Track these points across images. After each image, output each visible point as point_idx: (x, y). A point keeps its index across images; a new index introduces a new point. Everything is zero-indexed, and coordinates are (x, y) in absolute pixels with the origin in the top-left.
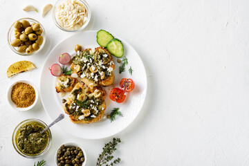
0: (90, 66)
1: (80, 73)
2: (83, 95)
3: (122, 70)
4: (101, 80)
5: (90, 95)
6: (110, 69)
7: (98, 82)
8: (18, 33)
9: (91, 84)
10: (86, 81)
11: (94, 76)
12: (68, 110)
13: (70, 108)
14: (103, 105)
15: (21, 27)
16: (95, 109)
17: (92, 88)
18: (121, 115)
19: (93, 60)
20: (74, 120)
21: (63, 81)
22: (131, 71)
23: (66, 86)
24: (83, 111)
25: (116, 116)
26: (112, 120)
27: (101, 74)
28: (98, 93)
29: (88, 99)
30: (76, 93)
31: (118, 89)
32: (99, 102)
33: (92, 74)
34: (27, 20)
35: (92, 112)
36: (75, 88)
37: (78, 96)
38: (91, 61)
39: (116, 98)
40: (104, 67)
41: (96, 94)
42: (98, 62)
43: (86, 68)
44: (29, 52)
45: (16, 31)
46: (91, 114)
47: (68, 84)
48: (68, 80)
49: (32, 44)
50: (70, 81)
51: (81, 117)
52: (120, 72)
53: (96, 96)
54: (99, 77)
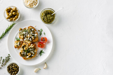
0: (27, 35)
1: (24, 38)
2: (26, 47)
3: (41, 34)
4: (33, 40)
5: (30, 47)
6: (36, 35)
7: (32, 41)
8: (8, 13)
9: (29, 42)
10: (27, 41)
11: (30, 39)
12: (21, 55)
13: (22, 54)
14: (36, 50)
15: (9, 11)
16: (33, 52)
17: (30, 44)
18: (44, 53)
19: (28, 32)
20: (25, 59)
21: (17, 43)
22: (44, 34)
23: (19, 45)
24: (28, 54)
25: (42, 53)
26: (41, 55)
27: (32, 37)
28: (33, 45)
29: (29, 49)
30: (23, 47)
31: (41, 42)
32: (34, 49)
33: (29, 38)
34: (11, 7)
35: (32, 54)
36: (23, 45)
37: (25, 48)
38: (27, 33)
39: (41, 46)
40: (33, 34)
41: (32, 46)
42: (30, 33)
43: (26, 36)
44: (14, 20)
45: (7, 13)
46: (32, 55)
47: (19, 44)
48: (19, 43)
49: (15, 17)
50: (20, 43)
51: (27, 57)
52: (40, 35)
53: (32, 47)
54: (32, 39)
